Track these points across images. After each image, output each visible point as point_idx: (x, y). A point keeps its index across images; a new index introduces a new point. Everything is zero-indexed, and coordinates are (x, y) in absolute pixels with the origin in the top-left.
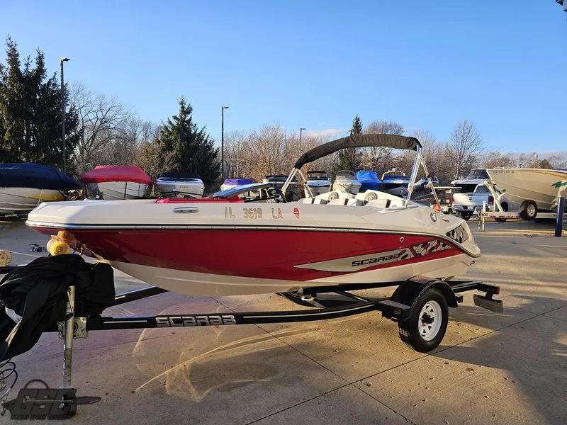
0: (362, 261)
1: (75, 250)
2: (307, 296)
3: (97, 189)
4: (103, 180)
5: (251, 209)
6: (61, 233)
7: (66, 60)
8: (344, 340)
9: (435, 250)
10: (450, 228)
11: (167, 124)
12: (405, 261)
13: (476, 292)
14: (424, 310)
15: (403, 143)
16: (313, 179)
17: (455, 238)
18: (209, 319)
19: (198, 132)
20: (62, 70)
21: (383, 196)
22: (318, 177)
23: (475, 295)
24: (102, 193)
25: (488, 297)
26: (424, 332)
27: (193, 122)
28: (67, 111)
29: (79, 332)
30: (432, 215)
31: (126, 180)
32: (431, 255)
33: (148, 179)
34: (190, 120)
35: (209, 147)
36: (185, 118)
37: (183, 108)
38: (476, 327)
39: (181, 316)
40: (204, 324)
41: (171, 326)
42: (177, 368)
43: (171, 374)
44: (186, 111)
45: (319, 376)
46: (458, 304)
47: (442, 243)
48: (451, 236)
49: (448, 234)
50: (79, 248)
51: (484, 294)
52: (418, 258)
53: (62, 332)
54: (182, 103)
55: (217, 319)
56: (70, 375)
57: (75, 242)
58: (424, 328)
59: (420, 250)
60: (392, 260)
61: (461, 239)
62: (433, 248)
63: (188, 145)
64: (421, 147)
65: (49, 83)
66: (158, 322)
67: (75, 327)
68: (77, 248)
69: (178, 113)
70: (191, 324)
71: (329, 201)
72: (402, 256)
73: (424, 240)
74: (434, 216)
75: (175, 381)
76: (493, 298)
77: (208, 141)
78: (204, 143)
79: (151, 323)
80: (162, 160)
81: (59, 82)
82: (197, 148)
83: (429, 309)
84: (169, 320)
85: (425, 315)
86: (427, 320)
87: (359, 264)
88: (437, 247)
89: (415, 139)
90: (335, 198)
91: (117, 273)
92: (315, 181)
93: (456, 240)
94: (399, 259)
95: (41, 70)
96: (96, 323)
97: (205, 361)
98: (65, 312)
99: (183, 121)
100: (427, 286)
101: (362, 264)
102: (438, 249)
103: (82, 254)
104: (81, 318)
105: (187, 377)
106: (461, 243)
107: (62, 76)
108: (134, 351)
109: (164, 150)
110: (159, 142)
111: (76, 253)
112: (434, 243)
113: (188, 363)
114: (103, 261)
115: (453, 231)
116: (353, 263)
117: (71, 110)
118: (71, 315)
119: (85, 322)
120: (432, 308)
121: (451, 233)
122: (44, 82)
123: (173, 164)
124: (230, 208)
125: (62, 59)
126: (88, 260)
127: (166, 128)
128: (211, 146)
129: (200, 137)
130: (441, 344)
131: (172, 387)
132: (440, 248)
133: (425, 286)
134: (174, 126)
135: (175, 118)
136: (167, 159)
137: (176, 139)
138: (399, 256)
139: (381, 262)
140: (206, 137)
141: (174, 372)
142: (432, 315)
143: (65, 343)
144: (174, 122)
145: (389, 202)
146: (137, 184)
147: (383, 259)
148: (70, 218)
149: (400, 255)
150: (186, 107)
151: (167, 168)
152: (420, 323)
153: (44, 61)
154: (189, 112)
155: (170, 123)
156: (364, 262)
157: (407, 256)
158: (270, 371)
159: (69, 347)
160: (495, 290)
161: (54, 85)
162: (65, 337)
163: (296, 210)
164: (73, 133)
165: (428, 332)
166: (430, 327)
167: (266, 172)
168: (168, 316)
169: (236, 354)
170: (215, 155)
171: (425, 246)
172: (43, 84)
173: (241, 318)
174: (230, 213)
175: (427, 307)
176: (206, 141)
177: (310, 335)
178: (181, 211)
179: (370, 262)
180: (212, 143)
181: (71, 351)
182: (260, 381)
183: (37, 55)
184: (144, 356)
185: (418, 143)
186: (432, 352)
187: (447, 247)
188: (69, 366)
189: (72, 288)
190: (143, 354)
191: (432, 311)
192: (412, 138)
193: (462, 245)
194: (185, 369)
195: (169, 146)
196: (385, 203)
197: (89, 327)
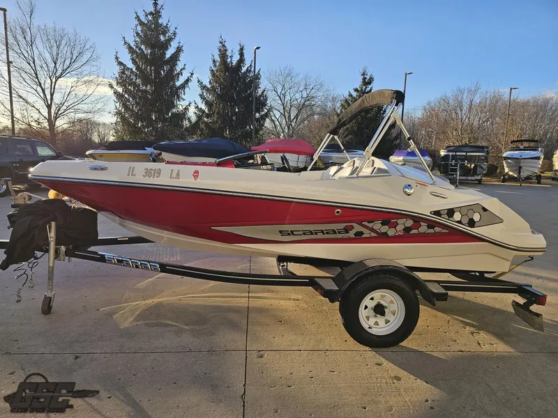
0: (293, 231)
7: (258, 48)
11: (348, 97)
13: (516, 297)
16: (513, 149)
17: (457, 219)
18: (141, 264)
20: (255, 57)
22: (521, 147)
23: (514, 301)
25: (527, 307)
26: (377, 324)
28: (260, 92)
29: (61, 256)
31: (284, 151)
32: (407, 237)
34: (371, 90)
36: (365, 89)
37: (364, 79)
41: (116, 264)
43: (136, 305)
44: (367, 82)
48: (445, 216)
49: (438, 213)
52: (383, 238)
54: (363, 74)
55: (146, 264)
58: (377, 319)
59: (381, 228)
60: (336, 235)
61: (473, 222)
65: (247, 70)
66: (107, 259)
73: (388, 217)
75: (132, 310)
76: (531, 308)
81: (253, 69)
84: (113, 259)
87: (289, 234)
92: (516, 152)
93: (459, 222)
95: (241, 61)
99: (364, 92)
101: (293, 234)
104: (62, 247)
105: (142, 309)
107: (255, 63)
115: (451, 210)
116: (280, 232)
117: (263, 92)
119: (64, 249)
121: (445, 212)
122: (244, 69)
124: (134, 168)
125: (255, 48)
127: (346, 101)
130: (402, 344)
131: (123, 314)
132: (425, 230)
134: (353, 97)
135: (356, 90)
139: (320, 236)
144: (354, 94)
146: (297, 155)
147: (324, 232)
150: (368, 77)
153: (244, 52)
154: (369, 83)
155: (350, 95)
157: (361, 233)
159: (50, 265)
161: (250, 71)
165: (382, 326)
166: (387, 321)
168: (113, 256)
171: (388, 224)
172: (243, 72)
173: (164, 268)
179: (304, 234)
182: (182, 326)
183: (239, 48)
187: (437, 229)
189: (53, 224)
191: (392, 302)
194: (150, 304)
197: (67, 254)
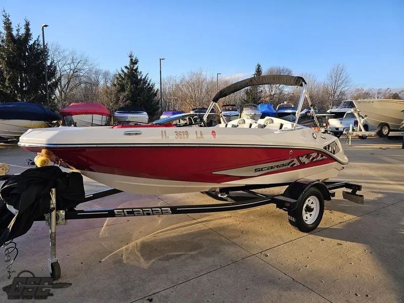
0: (262, 168)
1: (55, 163)
2: (222, 193)
3: (72, 120)
4: (76, 114)
5: (180, 132)
6: (44, 151)
7: (46, 26)
8: (249, 224)
9: (315, 160)
10: (326, 143)
11: (121, 72)
12: (293, 168)
13: (345, 189)
14: (307, 203)
15: (292, 82)
16: (226, 110)
17: (330, 151)
18: (152, 211)
19: (143, 78)
20: (43, 33)
21: (278, 121)
22: (231, 109)
23: (344, 192)
24: (76, 123)
25: (354, 193)
26: (307, 218)
27: (139, 70)
28: (49, 64)
29: (60, 221)
30: (313, 134)
31: (92, 113)
32: (313, 163)
33: (108, 112)
34: (137, 69)
35: (151, 89)
36: (133, 67)
37: (132, 60)
38: (344, 214)
39: (132, 209)
40: (148, 214)
41: (125, 216)
42: (131, 245)
43: (127, 249)
44: (134, 62)
45: (231, 250)
46: (332, 198)
47: (320, 155)
48: (327, 149)
49: (325, 148)
50: (58, 161)
51: (350, 191)
52: (303, 165)
53: (48, 221)
54: (130, 56)
55: (158, 210)
56: (55, 251)
57: (54, 157)
58: (307, 215)
59: (304, 160)
60: (284, 168)
61: (334, 151)
62: (313, 158)
63: (136, 88)
64: (306, 83)
65: (34, 43)
66: (116, 213)
67: (57, 218)
68: (56, 161)
69: (128, 64)
70: (139, 214)
71: (238, 126)
72: (291, 164)
73: (307, 152)
74: (315, 135)
75: (129, 254)
76: (357, 193)
77: (151, 84)
78: (148, 86)
79: (111, 214)
80: (118, 99)
81: (41, 43)
82: (142, 89)
83: (310, 202)
84: (123, 212)
85: (307, 207)
86: (309, 209)
87: (259, 171)
88: (317, 157)
89: (301, 78)
90: (242, 123)
91: (85, 179)
92: (228, 112)
94: (289, 166)
95: (28, 35)
96: (72, 214)
97: (151, 240)
98: (50, 207)
99: (132, 70)
100: (309, 186)
101: (262, 170)
102: (318, 159)
103: (60, 166)
104: (61, 211)
105: (138, 251)
106: (334, 154)
107: (43, 38)
108: (101, 233)
109: (119, 91)
110: (115, 85)
111: (56, 165)
112: (314, 155)
113: (139, 241)
114: (75, 171)
115: (329, 146)
116: (256, 170)
117: (51, 63)
118: (53, 209)
119: (64, 214)
120: (312, 201)
121: (327, 147)
122: (31, 42)
123: (126, 101)
124: (165, 131)
125: (43, 25)
126: (64, 170)
127: (120, 75)
128: (153, 88)
129: (144, 81)
130: (319, 226)
131: (128, 258)
132: (319, 158)
133: (308, 185)
134: (125, 73)
135: (126, 67)
136: (121, 97)
137: (127, 83)
138: (289, 165)
139: (276, 169)
140: (148, 81)
141: (129, 247)
142: (312, 206)
143: (51, 229)
144: (126, 71)
145: (282, 126)
146: (101, 116)
147: (278, 166)
148: (49, 140)
149: (289, 163)
150: (134, 59)
151: (121, 104)
152: (304, 212)
153: (30, 27)
154: (136, 63)
155: (123, 71)
156: (263, 169)
157: (294, 164)
158: (196, 247)
159: (53, 231)
160: (359, 188)
161: (38, 45)
162: (50, 224)
163: (213, 132)
164: (54, 80)
165: (309, 218)
166: (311, 215)
167: (193, 106)
168: (123, 209)
169: (172, 235)
170: (155, 95)
171: (308, 157)
172: (30, 44)
173: (175, 210)
174: (165, 135)
175: (309, 201)
176: (149, 84)
177: (225, 221)
178: (130, 134)
179: (268, 169)
180: (153, 85)
181: (55, 234)
182: (189, 253)
183: (25, 23)
184: (107, 237)
185: (304, 81)
186: (312, 232)
187: (324, 157)
188: (54, 245)
189: (53, 190)
190: (107, 235)
191: (312, 203)
192: (299, 77)
193: (336, 156)
194: (137, 245)
195: (122, 88)
196: (279, 125)
197: (67, 217)
